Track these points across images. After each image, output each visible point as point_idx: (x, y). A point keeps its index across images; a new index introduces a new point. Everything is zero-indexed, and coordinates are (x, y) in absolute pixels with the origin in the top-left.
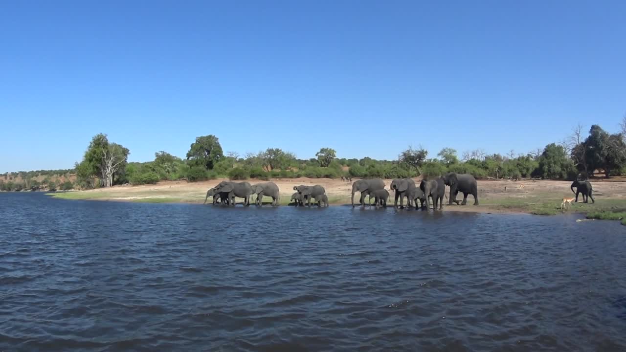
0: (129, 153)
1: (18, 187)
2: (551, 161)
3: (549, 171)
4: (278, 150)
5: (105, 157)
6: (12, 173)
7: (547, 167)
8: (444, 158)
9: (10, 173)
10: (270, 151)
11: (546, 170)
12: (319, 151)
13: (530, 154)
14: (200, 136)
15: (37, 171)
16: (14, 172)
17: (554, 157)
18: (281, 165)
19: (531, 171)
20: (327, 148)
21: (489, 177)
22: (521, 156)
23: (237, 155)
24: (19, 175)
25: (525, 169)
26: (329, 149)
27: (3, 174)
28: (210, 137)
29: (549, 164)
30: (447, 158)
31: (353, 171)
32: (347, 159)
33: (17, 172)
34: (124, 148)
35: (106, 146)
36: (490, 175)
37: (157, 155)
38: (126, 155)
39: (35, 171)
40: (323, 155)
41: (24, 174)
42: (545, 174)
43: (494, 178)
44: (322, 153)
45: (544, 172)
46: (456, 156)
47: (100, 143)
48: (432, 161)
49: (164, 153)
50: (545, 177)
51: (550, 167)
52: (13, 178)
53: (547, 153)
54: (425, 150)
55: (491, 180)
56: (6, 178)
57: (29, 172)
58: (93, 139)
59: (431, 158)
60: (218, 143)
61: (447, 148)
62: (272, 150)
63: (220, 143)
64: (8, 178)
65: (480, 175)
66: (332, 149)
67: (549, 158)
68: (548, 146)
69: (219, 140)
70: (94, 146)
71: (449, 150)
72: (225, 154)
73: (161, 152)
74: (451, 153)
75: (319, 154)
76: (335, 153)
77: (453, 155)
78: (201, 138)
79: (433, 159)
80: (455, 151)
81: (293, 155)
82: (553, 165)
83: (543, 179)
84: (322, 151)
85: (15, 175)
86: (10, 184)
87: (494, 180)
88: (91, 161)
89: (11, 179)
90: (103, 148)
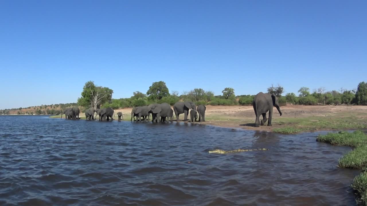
0: (113, 93)
1: (58, 112)
2: (362, 93)
3: (361, 99)
4: (200, 90)
5: (92, 94)
6: (55, 105)
7: (360, 97)
8: (302, 93)
9: (54, 104)
10: (196, 90)
11: (359, 99)
12: (224, 90)
13: (354, 90)
14: (154, 82)
15: (70, 104)
16: (57, 104)
17: (364, 90)
18: (202, 98)
19: (351, 100)
20: (229, 88)
21: (319, 103)
22: (345, 91)
23: (178, 93)
24: (60, 106)
25: (348, 99)
26: (230, 88)
27: (50, 105)
28: (161, 82)
29: (361, 95)
30: (304, 93)
31: (240, 101)
32: (251, 95)
33: (59, 104)
34: (110, 90)
35: (93, 88)
36: (320, 102)
37: (134, 93)
38: (111, 93)
39: (69, 103)
40: (226, 92)
41: (62, 105)
42: (359, 102)
43: (322, 104)
44: (226, 91)
45: (358, 100)
46: (309, 92)
47: (90, 86)
48: (290, 94)
49: (138, 92)
50: (359, 104)
51: (362, 97)
52: (56, 107)
53: (360, 88)
54: (281, 87)
55: (320, 105)
56: (51, 108)
57: (66, 104)
58: (86, 84)
59: (289, 93)
60: (165, 86)
61: (303, 87)
62: (197, 89)
63: (166, 86)
64: (53, 107)
65: (313, 102)
66: (232, 88)
67: (361, 91)
68: (360, 84)
69: (166, 84)
70: (86, 88)
71: (305, 88)
72: (171, 92)
73: (137, 92)
74: (306, 90)
75: (224, 92)
76: (234, 91)
77: (307, 91)
78: (156, 83)
79: (291, 93)
80: (308, 89)
81: (212, 92)
82: (363, 96)
83: (358, 105)
84: (226, 89)
85: (57, 106)
86: (53, 111)
87: (322, 105)
88: (84, 97)
89: (54, 108)
90: (91, 89)
